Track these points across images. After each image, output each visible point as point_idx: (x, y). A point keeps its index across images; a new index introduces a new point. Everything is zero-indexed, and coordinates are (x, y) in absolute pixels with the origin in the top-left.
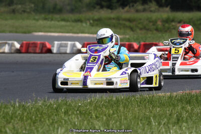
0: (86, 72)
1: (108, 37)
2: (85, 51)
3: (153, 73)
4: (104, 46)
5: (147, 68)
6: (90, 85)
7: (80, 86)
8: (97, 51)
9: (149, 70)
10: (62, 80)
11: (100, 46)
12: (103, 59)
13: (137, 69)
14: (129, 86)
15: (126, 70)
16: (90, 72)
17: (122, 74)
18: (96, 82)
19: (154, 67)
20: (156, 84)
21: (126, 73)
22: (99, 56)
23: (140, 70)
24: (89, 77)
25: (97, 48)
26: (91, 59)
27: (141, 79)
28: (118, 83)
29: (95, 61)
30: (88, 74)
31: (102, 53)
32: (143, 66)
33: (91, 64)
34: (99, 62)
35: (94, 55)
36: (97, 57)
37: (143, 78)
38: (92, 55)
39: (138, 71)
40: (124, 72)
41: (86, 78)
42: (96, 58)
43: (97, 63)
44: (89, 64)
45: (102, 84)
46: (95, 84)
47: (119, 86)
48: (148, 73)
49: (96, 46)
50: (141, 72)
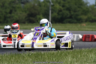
0: (33, 40)
1: (45, 23)
2: (33, 30)
3: (68, 41)
4: (43, 27)
5: (65, 38)
6: (35, 47)
7: (30, 47)
8: (39, 30)
9: (66, 40)
10: (21, 44)
12: (42, 34)
13: (60, 39)
14: (55, 47)
15: (54, 39)
16: (35, 40)
17: (52, 41)
18: (38, 45)
19: (69, 38)
20: (70, 46)
21: (53, 41)
22: (40, 33)
23: (61, 39)
24: (35, 43)
25: (39, 28)
26: (36, 34)
27: (62, 44)
28: (50, 46)
29: (38, 35)
30: (35, 41)
31: (41, 31)
32: (63, 38)
33: (36, 37)
34: (40, 35)
35: (38, 32)
36: (39, 33)
37: (63, 43)
38: (37, 32)
39: (60, 40)
40: (52, 40)
41: (33, 43)
42: (38, 33)
43: (39, 36)
44: (35, 37)
45: (41, 46)
46: (38, 46)
47: (50, 47)
48: (65, 41)
49: (39, 27)
50: (62, 40)
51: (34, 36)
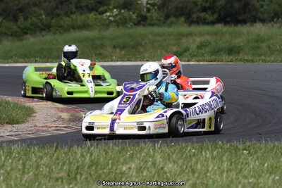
1: (150, 73)
3: (204, 114)
4: (143, 83)
5: (197, 109)
8: (133, 89)
9: (200, 111)
10: (87, 124)
11: (137, 83)
12: (140, 99)
16: (120, 114)
19: (207, 107)
20: (210, 127)
22: (134, 95)
23: (186, 111)
25: (134, 86)
26: (125, 100)
29: (128, 100)
30: (117, 117)
31: (138, 92)
32: (193, 107)
33: (123, 105)
34: (134, 103)
35: (128, 95)
36: (132, 97)
37: (192, 121)
38: (126, 95)
39: (183, 112)
42: (130, 98)
43: (129, 104)
44: (120, 105)
48: (198, 114)
49: (133, 83)
50: (188, 114)
51: (120, 103)
